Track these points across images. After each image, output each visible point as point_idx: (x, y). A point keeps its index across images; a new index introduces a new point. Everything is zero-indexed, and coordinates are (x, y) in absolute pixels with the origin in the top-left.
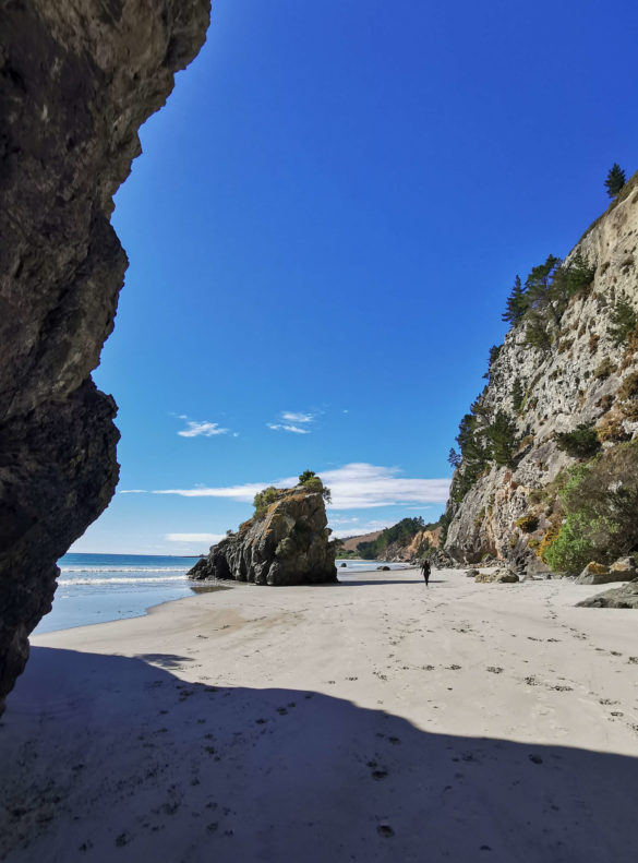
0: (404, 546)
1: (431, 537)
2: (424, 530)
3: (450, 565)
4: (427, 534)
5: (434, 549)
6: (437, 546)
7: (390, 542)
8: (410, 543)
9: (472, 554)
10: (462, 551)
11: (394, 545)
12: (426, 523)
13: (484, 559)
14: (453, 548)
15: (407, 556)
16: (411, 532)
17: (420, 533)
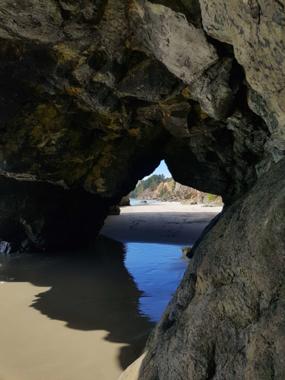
0: (153, 190)
1: (168, 185)
2: (164, 182)
3: (176, 200)
4: (166, 184)
5: (169, 192)
6: (171, 191)
7: (145, 188)
8: (156, 189)
9: (186, 195)
10: (182, 193)
11: (147, 190)
12: (165, 178)
13: (192, 197)
14: (178, 192)
15: (155, 196)
16: (157, 183)
17: (162, 183)
